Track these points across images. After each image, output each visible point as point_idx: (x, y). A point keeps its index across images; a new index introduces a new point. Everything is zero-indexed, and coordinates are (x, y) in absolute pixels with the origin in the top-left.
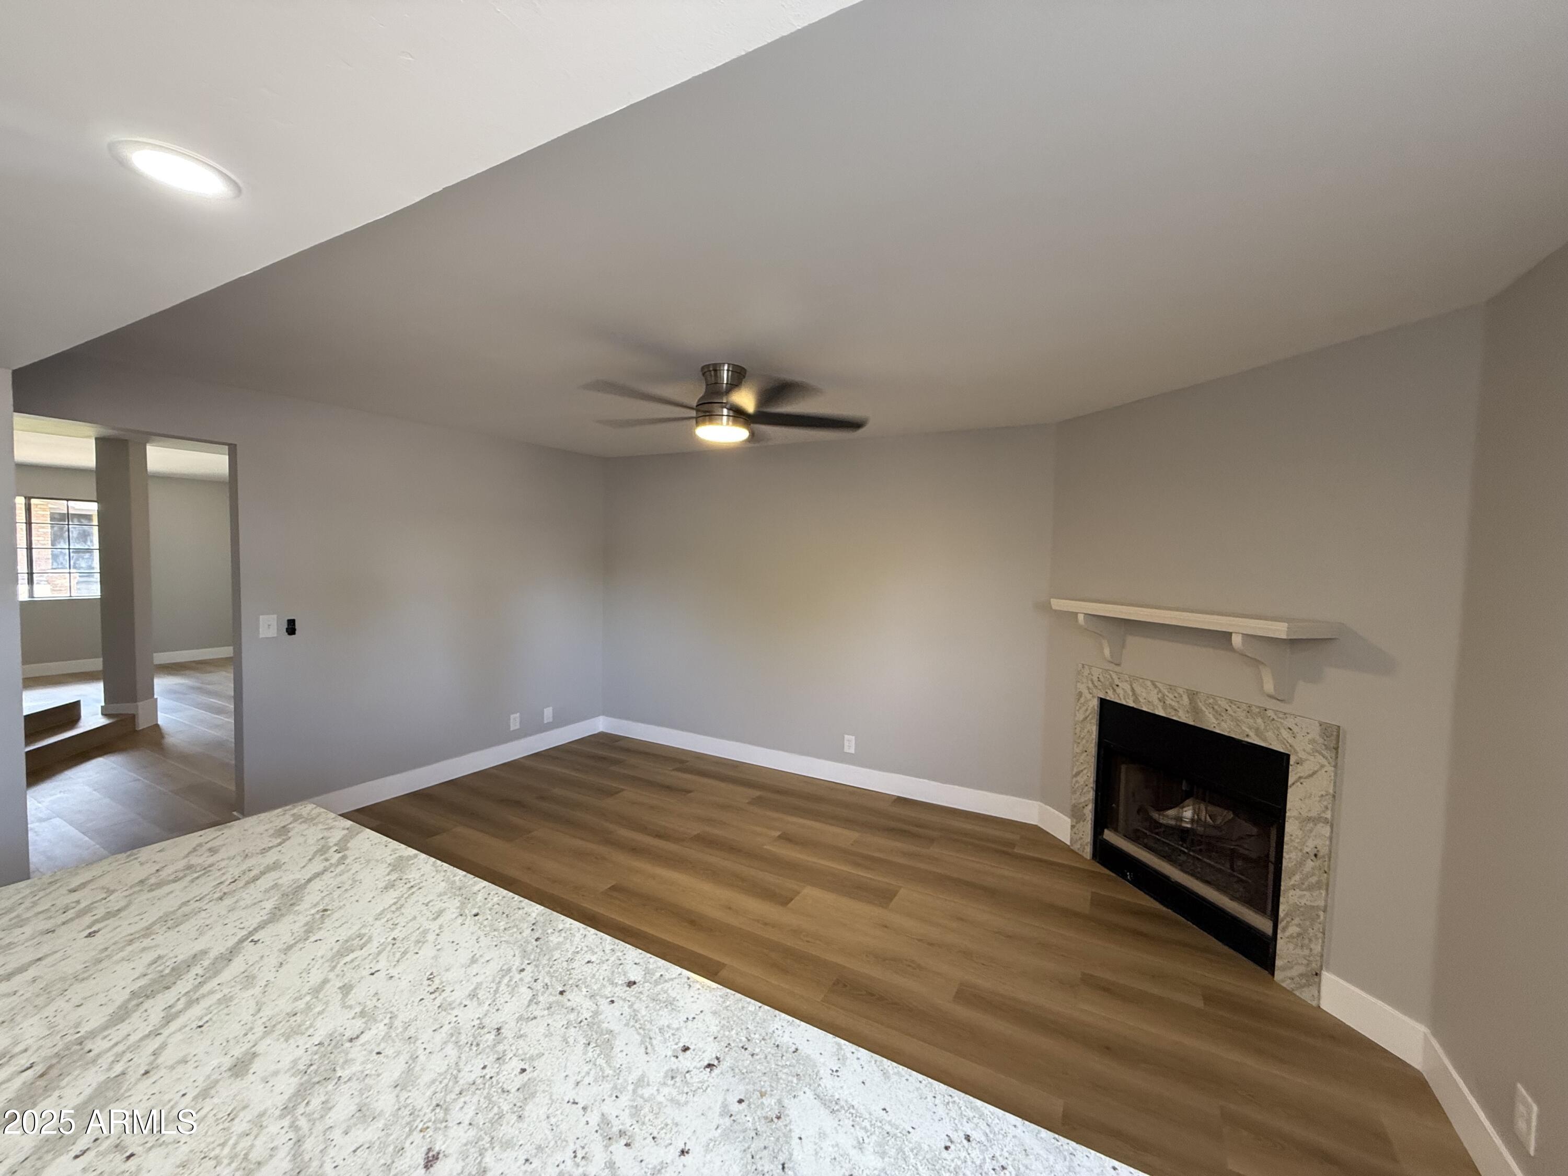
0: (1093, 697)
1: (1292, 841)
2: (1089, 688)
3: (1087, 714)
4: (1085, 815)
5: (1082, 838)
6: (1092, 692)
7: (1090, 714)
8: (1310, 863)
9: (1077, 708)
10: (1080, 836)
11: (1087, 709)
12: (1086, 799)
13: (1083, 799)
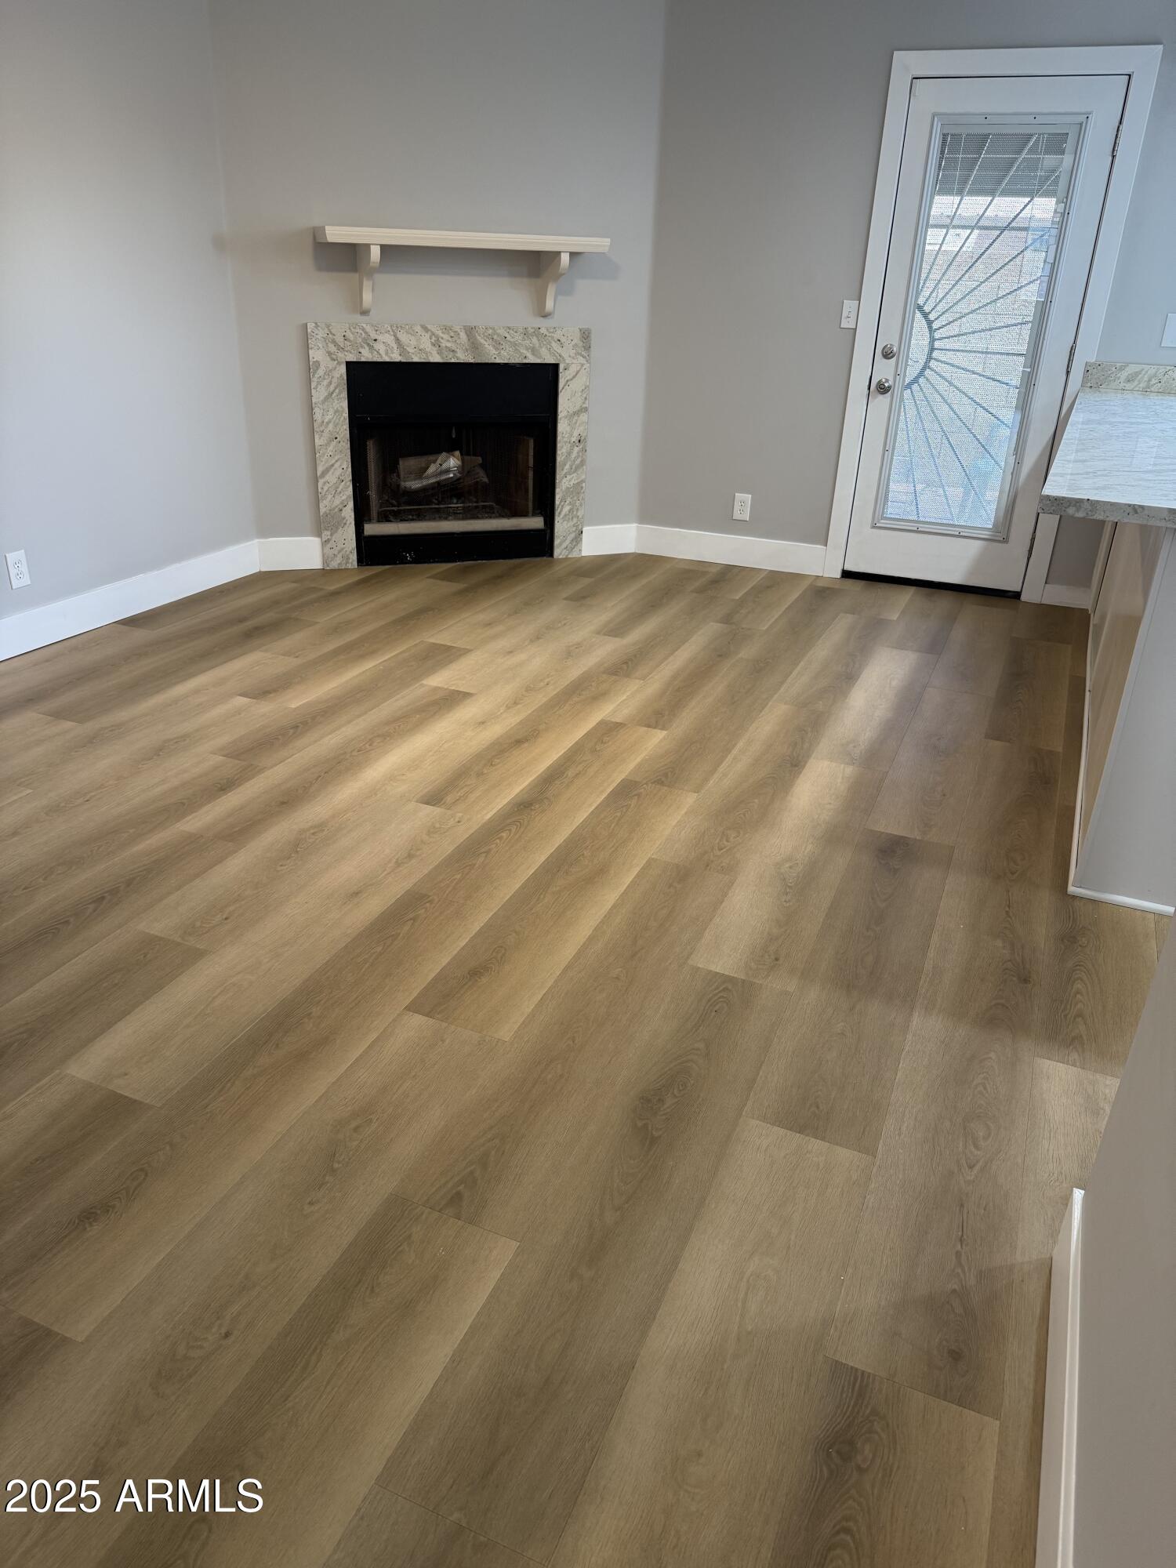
0: (339, 363)
1: (563, 437)
2: (330, 354)
3: (332, 388)
4: (344, 518)
5: (343, 549)
6: (334, 357)
7: (336, 388)
8: (576, 449)
9: (313, 385)
10: (338, 548)
11: (330, 383)
12: (344, 497)
13: (337, 502)
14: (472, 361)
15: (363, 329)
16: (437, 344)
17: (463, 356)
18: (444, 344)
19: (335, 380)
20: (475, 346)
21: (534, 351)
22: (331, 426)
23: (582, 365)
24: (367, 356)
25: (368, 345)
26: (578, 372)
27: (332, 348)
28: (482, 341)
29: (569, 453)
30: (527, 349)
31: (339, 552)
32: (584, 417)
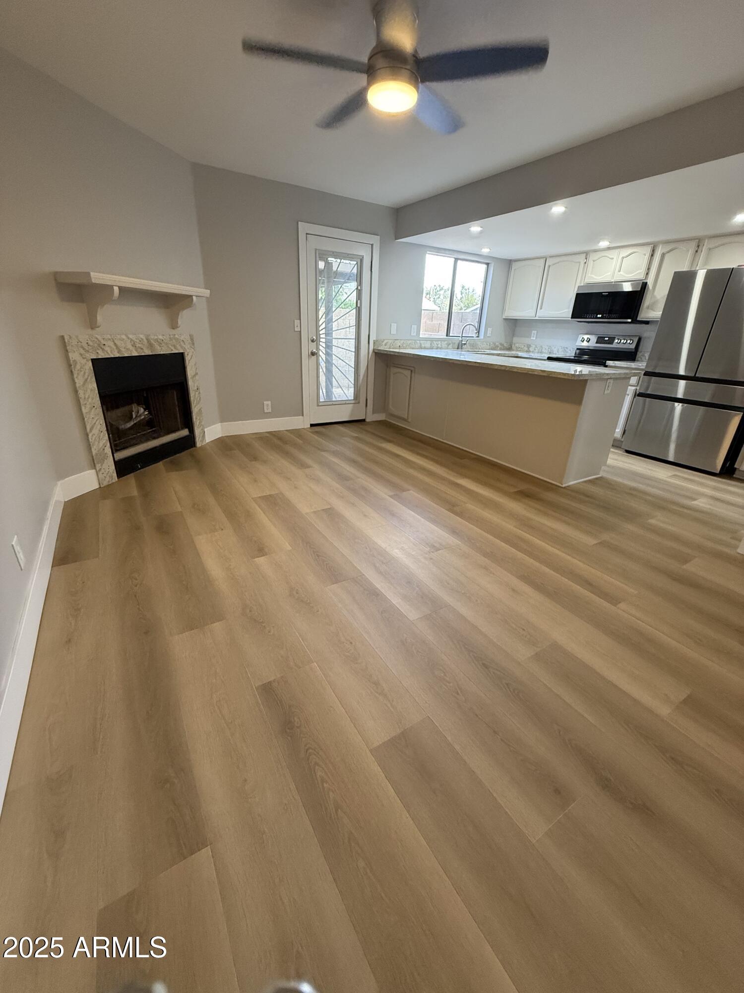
0: (87, 361)
1: (191, 389)
2: (81, 355)
3: (86, 377)
4: (106, 454)
5: (109, 472)
6: (84, 356)
7: (88, 376)
8: (197, 393)
9: (75, 376)
10: (107, 472)
11: (85, 373)
12: (104, 441)
13: (101, 444)
14: (151, 354)
15: (97, 338)
16: (134, 345)
17: (147, 352)
18: (138, 345)
19: (87, 371)
20: (151, 345)
21: (175, 348)
22: (90, 400)
23: (193, 352)
24: (102, 355)
25: (101, 348)
26: (192, 356)
27: (82, 351)
28: (154, 343)
29: (195, 395)
30: (172, 346)
31: (107, 474)
32: (197, 377)
